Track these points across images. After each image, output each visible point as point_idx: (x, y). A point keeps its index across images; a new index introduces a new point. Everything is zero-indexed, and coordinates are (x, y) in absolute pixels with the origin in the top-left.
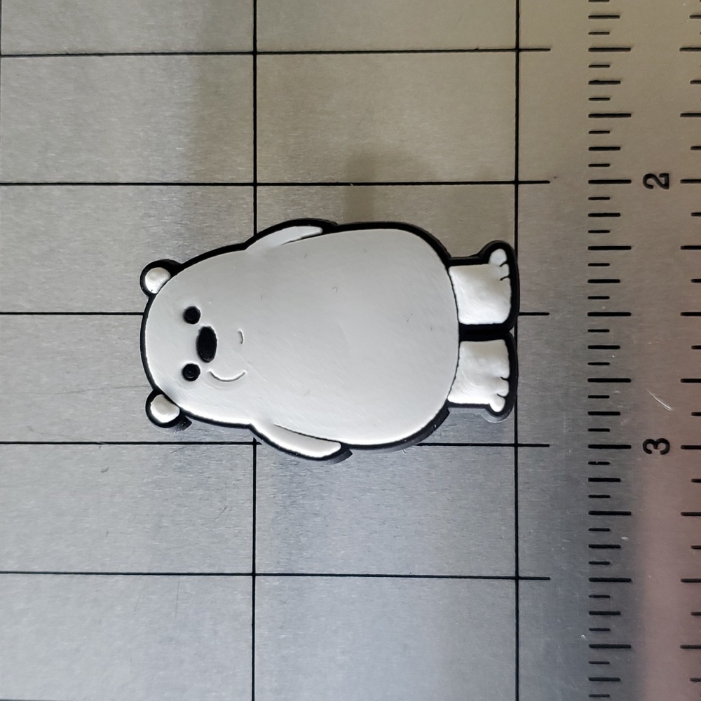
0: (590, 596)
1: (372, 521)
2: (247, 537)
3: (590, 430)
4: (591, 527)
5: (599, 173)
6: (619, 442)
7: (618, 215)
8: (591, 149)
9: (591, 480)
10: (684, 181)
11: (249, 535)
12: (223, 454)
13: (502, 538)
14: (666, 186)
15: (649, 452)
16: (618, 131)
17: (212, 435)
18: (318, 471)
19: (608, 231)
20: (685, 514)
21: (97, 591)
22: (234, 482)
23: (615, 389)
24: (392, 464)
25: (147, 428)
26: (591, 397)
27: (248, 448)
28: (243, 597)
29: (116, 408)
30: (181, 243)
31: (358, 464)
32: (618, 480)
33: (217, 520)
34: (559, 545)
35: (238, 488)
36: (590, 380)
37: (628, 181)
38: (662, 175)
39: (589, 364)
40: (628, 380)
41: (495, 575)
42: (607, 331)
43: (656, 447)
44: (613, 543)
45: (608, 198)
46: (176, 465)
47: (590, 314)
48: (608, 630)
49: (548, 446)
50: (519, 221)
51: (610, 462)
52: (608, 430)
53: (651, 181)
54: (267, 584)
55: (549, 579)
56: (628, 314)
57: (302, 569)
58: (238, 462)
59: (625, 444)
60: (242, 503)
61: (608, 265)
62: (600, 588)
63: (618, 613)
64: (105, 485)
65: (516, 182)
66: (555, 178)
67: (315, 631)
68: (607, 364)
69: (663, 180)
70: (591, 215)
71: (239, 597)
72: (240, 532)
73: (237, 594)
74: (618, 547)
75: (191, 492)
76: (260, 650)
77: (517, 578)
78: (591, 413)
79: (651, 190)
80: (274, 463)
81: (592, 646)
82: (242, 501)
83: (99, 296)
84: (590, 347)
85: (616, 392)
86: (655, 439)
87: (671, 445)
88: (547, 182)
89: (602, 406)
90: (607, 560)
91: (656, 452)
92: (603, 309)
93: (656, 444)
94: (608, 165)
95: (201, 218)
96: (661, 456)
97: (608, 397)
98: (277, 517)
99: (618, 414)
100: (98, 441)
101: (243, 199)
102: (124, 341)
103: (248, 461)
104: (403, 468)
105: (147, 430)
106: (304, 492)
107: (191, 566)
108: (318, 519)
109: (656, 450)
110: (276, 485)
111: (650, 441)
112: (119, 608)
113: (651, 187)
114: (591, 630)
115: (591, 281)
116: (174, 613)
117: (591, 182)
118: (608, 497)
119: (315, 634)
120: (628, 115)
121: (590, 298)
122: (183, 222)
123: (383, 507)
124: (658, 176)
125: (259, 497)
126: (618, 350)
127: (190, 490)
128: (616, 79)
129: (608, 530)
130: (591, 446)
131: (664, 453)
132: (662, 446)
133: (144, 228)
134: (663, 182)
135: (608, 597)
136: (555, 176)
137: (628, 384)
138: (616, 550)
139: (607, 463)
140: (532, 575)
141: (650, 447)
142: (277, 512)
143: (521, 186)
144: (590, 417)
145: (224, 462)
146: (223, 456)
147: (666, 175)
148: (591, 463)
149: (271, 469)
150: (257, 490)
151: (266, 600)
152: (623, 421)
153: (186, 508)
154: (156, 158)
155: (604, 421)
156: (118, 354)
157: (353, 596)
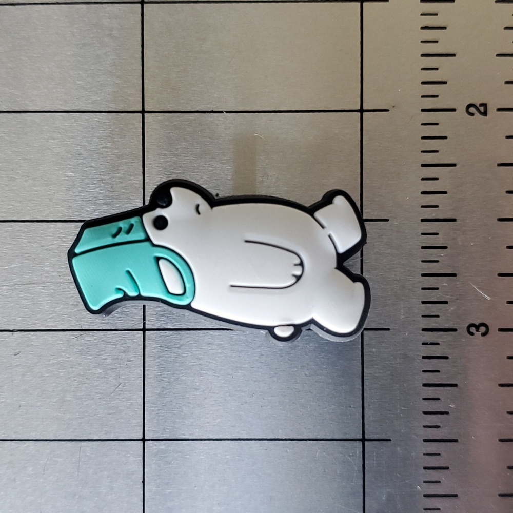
0: (424, 454)
1: (243, 394)
2: (138, 408)
3: (423, 316)
4: (424, 397)
5: (430, 103)
6: (447, 326)
7: (445, 138)
8: (423, 83)
9: (424, 357)
10: (499, 110)
11: (139, 407)
12: (117, 339)
13: (350, 407)
14: (485, 114)
15: (472, 334)
16: (445, 68)
17: (107, 323)
18: (197, 352)
19: (437, 151)
20: (501, 385)
21: (11, 455)
22: (127, 363)
23: (443, 282)
24: (259, 346)
25: (52, 317)
26: (423, 289)
27: (138, 334)
28: (135, 459)
29: (26, 301)
30: (81, 161)
31: (231, 346)
32: (447, 358)
33: (112, 394)
34: (398, 412)
35: (130, 368)
36: (423, 275)
37: (454, 110)
38: (481, 105)
39: (423, 261)
40: (454, 275)
41: (345, 438)
42: (437, 234)
43: (477, 330)
44: (443, 410)
45: (437, 124)
46: (78, 349)
47: (423, 220)
48: (439, 482)
49: (388, 329)
50: (364, 143)
51: (440, 343)
52: (438, 316)
53: (472, 110)
54: (155, 447)
55: (390, 440)
56: (454, 220)
57: (185, 435)
58: (129, 345)
59: (451, 328)
60: (134, 380)
61: (437, 179)
62: (432, 448)
63: (447, 468)
64: (17, 366)
65: (362, 111)
66: (394, 107)
67: (195, 487)
68: (437, 261)
69: (482, 109)
70: (423, 138)
71: (132, 459)
72: (132, 404)
73: (129, 457)
74: (447, 413)
75: (90, 372)
76: (149, 503)
77: (363, 440)
78: (423, 302)
79: (472, 117)
80: (161, 347)
81: (426, 496)
82: (133, 379)
83: (11, 207)
84: (423, 248)
85: (445, 284)
86: (477, 324)
87: (490, 328)
88: (387, 110)
89: (433, 296)
90: (438, 424)
91: (478, 334)
92: (433, 216)
93: (477, 327)
94: (437, 96)
95: (97, 140)
96: (482, 337)
97: (437, 289)
98: (163, 391)
99: (446, 302)
100: (11, 329)
101: (134, 124)
102: (32, 244)
103: (139, 345)
104: (268, 349)
105: (53, 319)
106: (186, 371)
107: (91, 434)
108: (197, 393)
109: (478, 333)
110: (162, 365)
111: (472, 325)
112: (31, 469)
113: (472, 114)
114: (425, 482)
115: (423, 193)
116: (77, 473)
117: (423, 110)
118: (438, 371)
119: (196, 489)
120: (454, 55)
121: (423, 207)
122: (83, 144)
123: (252, 382)
124: (478, 106)
125: (148, 375)
126: (445, 250)
127: (89, 370)
128: (442, 25)
129: (438, 399)
130: (424, 330)
131: (484, 335)
132: (483, 329)
133: (49, 149)
134: (482, 111)
135: (439, 454)
136: (393, 105)
137: (455, 278)
138: (445, 415)
139: (438, 344)
140: (376, 437)
141: (473, 330)
142: (163, 387)
143: (365, 114)
144: (424, 305)
145: (118, 346)
146: (117, 341)
147: (484, 105)
148: (424, 344)
149: (158, 351)
150: (146, 369)
151: (154, 461)
152: (451, 308)
153: (86, 385)
154: (59, 90)
155: (434, 309)
156: (27, 255)
157: (228, 457)
